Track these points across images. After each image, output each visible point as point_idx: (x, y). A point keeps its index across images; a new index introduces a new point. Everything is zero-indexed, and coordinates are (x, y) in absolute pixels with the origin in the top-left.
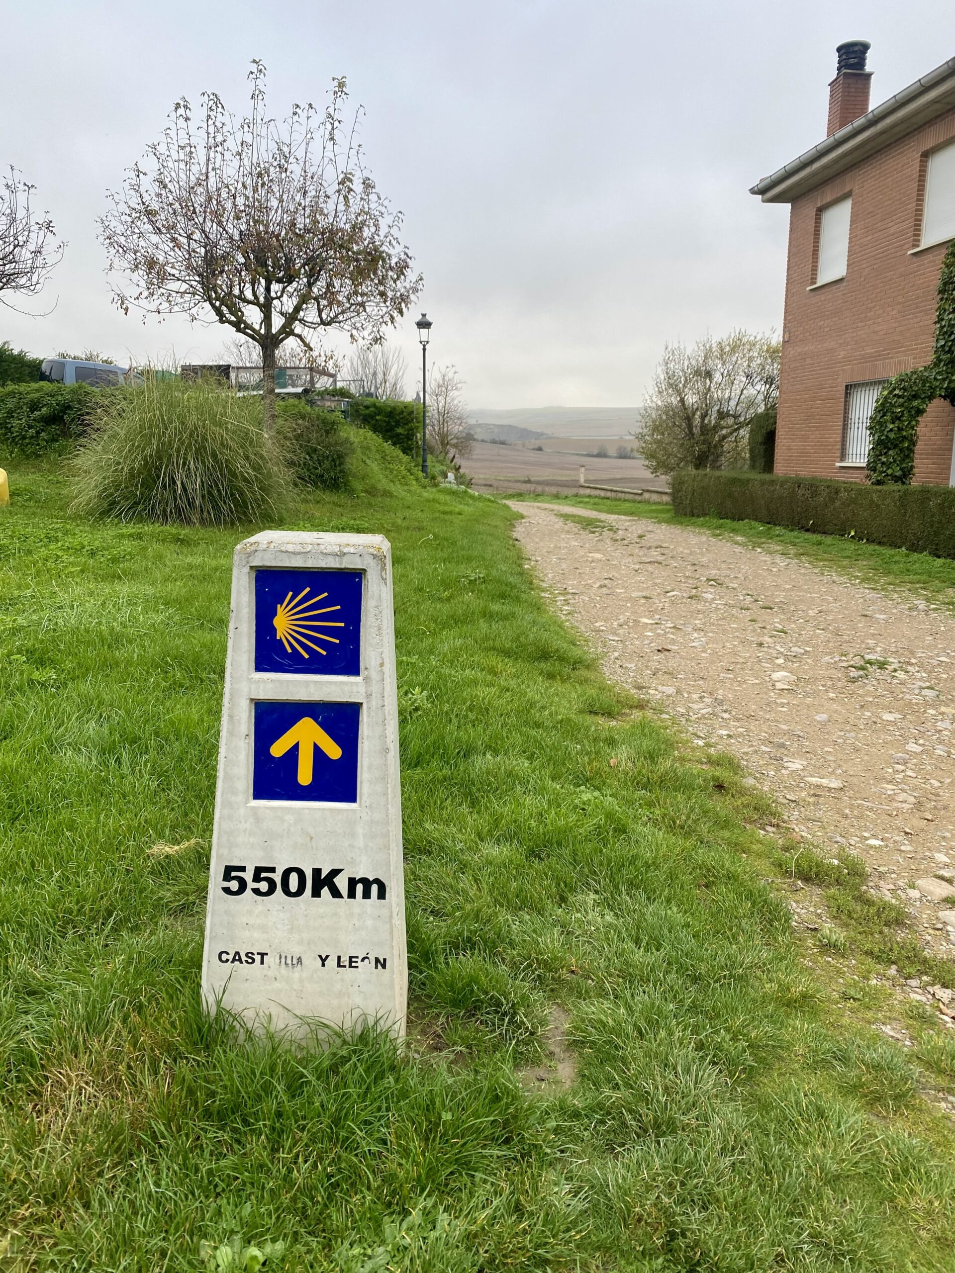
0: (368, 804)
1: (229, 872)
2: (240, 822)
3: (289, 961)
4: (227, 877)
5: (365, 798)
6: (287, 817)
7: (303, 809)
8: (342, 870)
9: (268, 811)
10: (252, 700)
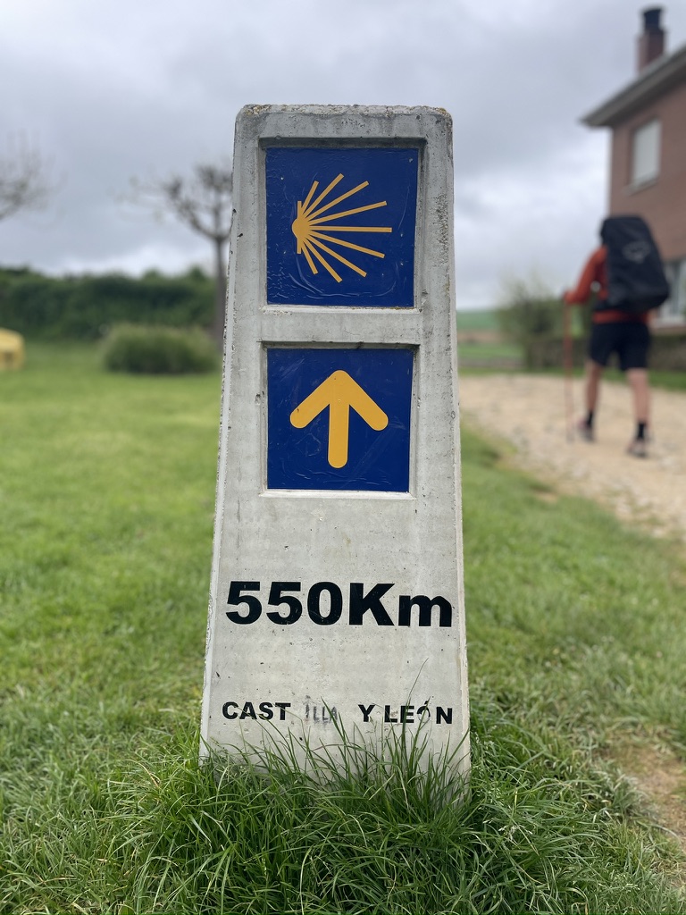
0: (426, 492)
1: (236, 591)
2: (251, 520)
3: (319, 715)
4: (234, 598)
5: (421, 483)
6: (315, 512)
7: (337, 500)
8: (391, 585)
9: (289, 504)
10: (264, 344)
